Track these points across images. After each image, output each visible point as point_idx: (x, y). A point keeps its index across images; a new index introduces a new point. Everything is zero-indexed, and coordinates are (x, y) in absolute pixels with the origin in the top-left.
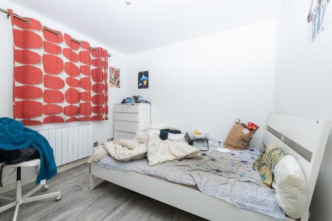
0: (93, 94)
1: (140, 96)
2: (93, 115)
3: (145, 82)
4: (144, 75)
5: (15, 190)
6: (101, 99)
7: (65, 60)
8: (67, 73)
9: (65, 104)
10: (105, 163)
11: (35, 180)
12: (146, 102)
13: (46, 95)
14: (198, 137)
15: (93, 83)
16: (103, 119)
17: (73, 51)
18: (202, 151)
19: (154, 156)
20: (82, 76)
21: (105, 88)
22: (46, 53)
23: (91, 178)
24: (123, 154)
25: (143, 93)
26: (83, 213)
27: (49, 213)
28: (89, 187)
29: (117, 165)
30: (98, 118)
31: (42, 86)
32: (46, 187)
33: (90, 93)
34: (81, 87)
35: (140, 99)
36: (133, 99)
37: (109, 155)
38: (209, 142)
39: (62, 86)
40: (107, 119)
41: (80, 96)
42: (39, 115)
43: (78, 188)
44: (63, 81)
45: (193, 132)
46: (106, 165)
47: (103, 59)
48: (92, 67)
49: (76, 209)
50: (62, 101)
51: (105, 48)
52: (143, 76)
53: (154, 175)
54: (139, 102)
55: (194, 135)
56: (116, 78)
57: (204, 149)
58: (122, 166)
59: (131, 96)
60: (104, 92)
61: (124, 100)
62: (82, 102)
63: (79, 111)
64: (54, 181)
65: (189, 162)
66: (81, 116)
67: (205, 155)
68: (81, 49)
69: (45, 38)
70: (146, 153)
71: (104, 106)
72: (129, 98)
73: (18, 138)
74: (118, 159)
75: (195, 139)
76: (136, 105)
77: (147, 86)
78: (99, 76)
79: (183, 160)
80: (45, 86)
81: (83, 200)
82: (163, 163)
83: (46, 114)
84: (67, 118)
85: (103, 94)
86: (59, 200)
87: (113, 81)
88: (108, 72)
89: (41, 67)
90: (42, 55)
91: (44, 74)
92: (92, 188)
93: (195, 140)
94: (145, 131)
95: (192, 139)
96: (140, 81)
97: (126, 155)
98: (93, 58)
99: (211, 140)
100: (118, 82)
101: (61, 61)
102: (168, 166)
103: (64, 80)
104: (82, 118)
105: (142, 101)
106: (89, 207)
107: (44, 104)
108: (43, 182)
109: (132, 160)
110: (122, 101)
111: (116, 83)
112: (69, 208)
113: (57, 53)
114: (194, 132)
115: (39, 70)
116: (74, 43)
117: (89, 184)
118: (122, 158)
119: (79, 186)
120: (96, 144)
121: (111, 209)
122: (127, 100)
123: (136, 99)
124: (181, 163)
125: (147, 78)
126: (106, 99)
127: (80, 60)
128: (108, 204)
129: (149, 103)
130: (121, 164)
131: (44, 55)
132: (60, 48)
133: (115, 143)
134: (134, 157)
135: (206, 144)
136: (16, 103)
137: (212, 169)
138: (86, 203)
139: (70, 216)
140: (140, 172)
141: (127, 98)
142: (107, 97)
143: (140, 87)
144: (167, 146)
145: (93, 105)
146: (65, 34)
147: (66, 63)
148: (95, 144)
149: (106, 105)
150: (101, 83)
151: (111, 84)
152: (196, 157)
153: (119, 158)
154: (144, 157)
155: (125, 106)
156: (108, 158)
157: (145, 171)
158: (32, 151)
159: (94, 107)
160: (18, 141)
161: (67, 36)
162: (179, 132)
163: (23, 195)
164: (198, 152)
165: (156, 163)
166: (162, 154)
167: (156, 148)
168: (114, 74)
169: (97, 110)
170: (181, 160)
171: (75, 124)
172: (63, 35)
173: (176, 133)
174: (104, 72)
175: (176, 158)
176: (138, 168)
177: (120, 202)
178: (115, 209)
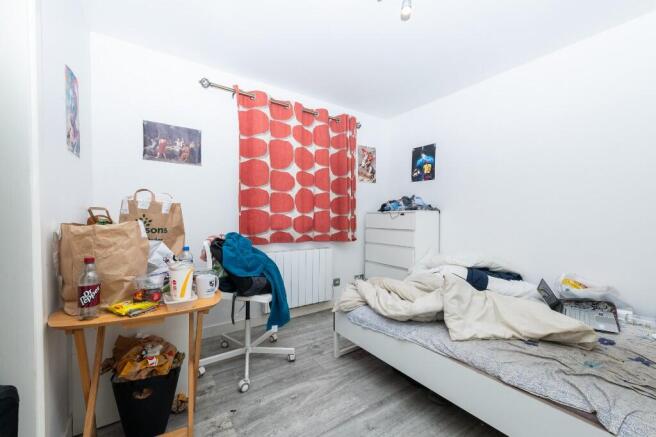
0: (333, 196)
1: (416, 196)
2: (333, 231)
3: (427, 169)
4: (425, 153)
5: (244, 331)
6: (345, 204)
7: (296, 145)
8: (298, 165)
9: (295, 214)
10: (360, 317)
11: (266, 322)
12: (430, 208)
13: (273, 201)
14: (580, 293)
15: (333, 177)
16: (349, 240)
17: (306, 128)
18: (596, 331)
19: (461, 321)
20: (318, 167)
21: (352, 184)
22: (273, 139)
23: (336, 338)
24: (393, 307)
25: (422, 191)
26: (328, 392)
27: (283, 376)
28: (333, 352)
29: (384, 325)
30: (340, 238)
31: (267, 188)
32: (275, 337)
33: (328, 195)
34: (316, 186)
35: (416, 202)
36: (401, 203)
37: (367, 304)
38: (619, 311)
39: (291, 186)
40: (354, 239)
41: (314, 201)
42: (266, 230)
43: (316, 350)
44: (292, 178)
45: (562, 279)
46: (362, 321)
47: (349, 134)
48: (333, 151)
49: (318, 383)
50: (290, 209)
51: (351, 113)
52: (424, 156)
53: (466, 361)
54: (416, 209)
55: (565, 287)
56: (368, 166)
57: (602, 327)
58: (392, 329)
59: (398, 197)
60: (349, 192)
61: (384, 205)
62: (317, 210)
63: (312, 225)
64: (287, 329)
65: (559, 353)
66: (317, 234)
67: (612, 343)
68: (317, 123)
69: (272, 115)
70: (442, 313)
71: (349, 216)
72: (394, 201)
73: (248, 260)
74: (385, 314)
75: (567, 297)
76: (409, 214)
77: (431, 176)
78: (341, 165)
79: (539, 344)
80: (273, 187)
81: (327, 372)
82: (483, 339)
83: (273, 229)
84: (297, 235)
85: (348, 197)
86: (293, 361)
87: (364, 172)
88: (356, 156)
89: (267, 159)
90: (268, 142)
91: (271, 169)
92: (336, 356)
93: (569, 301)
94: (429, 268)
95: (559, 298)
96: (414, 166)
97: (400, 310)
98: (332, 134)
99: (626, 306)
100: (373, 172)
101: (291, 146)
102: (499, 350)
103: (294, 176)
104: (318, 236)
105: (422, 207)
106: (336, 386)
107: (271, 214)
108: (275, 328)
109: (412, 321)
110: (379, 207)
111: (369, 174)
112: (307, 379)
113: (285, 136)
114: (566, 281)
115: (266, 164)
116: (307, 115)
117: (332, 347)
118: (392, 313)
119: (316, 347)
120: (336, 283)
121: (373, 402)
122: (389, 205)
123: (409, 203)
124: (533, 349)
125: (430, 159)
126: (353, 204)
127: (315, 141)
128: (367, 391)
129: (436, 209)
130: (390, 325)
131: (271, 142)
132: (289, 126)
133: (373, 284)
134: (416, 316)
135: (612, 316)
136: (242, 212)
137: (646, 386)
138: (331, 378)
139: (311, 391)
140: (432, 347)
141: (390, 202)
142: (354, 200)
143: (415, 179)
144: (489, 304)
145: (333, 215)
146: (297, 104)
147: (298, 149)
148: (335, 281)
149: (353, 214)
150: (346, 177)
151: (361, 178)
152: (580, 344)
153: (385, 311)
154: (438, 319)
155: (385, 216)
156: (365, 308)
157: (442, 348)
158: (263, 281)
159: (334, 219)
160: (250, 265)
161: (298, 105)
162: (518, 277)
163: (252, 342)
164: (587, 333)
165: (468, 336)
166: (479, 320)
167: (464, 306)
168: (365, 158)
169: (339, 223)
170: (532, 341)
171: (307, 245)
172: (293, 105)
173: (508, 279)
174: (349, 156)
175: (517, 335)
176: (426, 340)
177: (389, 394)
178: (381, 403)
